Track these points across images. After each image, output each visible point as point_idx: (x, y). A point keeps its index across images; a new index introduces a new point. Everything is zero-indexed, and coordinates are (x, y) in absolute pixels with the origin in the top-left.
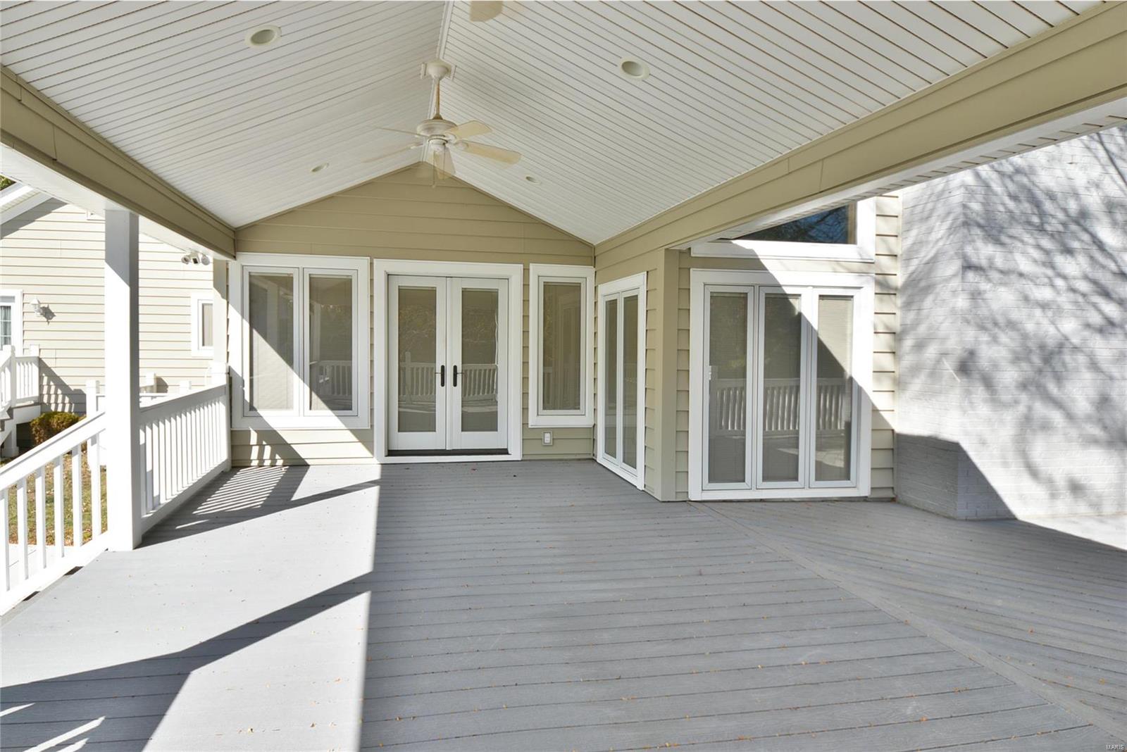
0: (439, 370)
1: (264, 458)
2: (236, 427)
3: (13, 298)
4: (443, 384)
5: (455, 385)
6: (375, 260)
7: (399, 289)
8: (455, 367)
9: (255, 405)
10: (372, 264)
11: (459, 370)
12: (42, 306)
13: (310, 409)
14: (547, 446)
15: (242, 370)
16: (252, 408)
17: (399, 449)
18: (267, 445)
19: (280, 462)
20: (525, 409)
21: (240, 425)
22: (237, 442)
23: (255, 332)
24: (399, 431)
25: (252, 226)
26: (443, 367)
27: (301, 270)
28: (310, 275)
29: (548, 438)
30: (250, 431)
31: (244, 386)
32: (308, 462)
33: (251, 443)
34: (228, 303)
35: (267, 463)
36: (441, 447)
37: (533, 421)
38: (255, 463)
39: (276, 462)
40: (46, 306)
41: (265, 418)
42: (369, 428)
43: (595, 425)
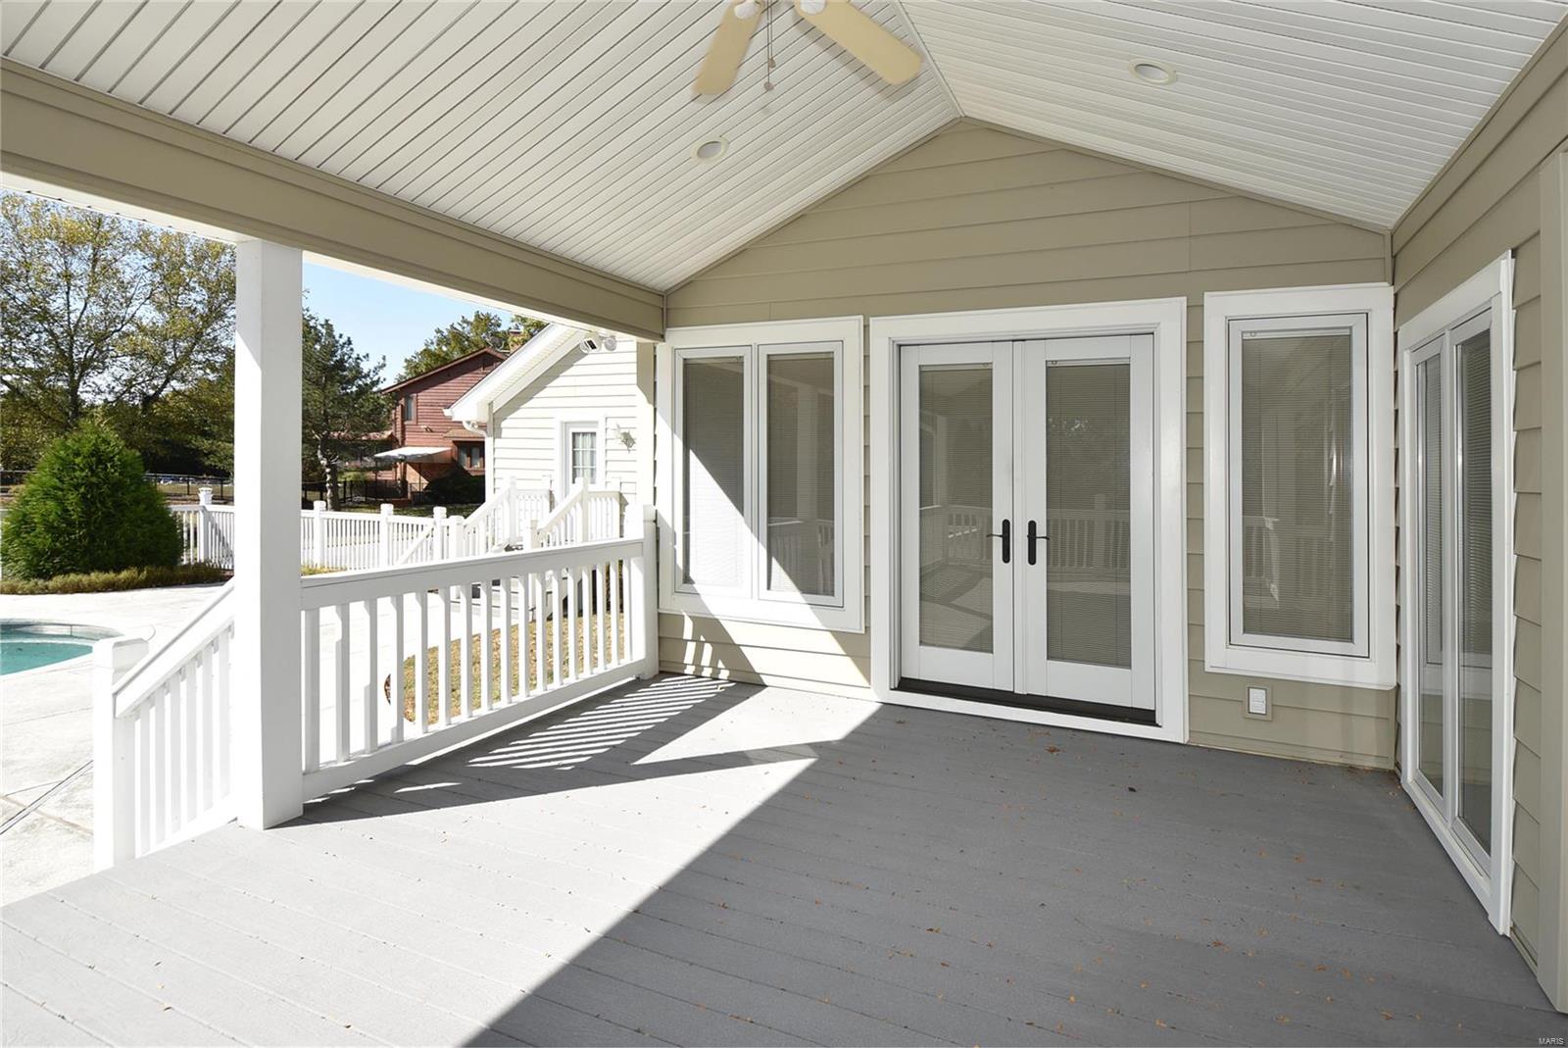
0: (998, 529)
1: (702, 664)
2: (665, 608)
3: (596, 422)
4: (1006, 558)
5: (1032, 560)
6: (871, 319)
7: (921, 372)
8: (1032, 525)
9: (692, 575)
10: (866, 327)
11: (1041, 530)
12: (623, 431)
13: (769, 588)
14: (1256, 718)
15: (672, 518)
16: (687, 580)
17: (921, 678)
18: (706, 642)
19: (724, 674)
20: (1195, 627)
21: (672, 604)
22: (665, 632)
23: (692, 456)
24: (921, 643)
25: (688, 284)
26: (1006, 524)
27: (755, 348)
28: (769, 356)
29: (1258, 701)
30: (683, 616)
31: (675, 543)
32: (766, 680)
33: (685, 637)
34: (655, 410)
35: (707, 672)
36: (1004, 685)
37: (1219, 656)
38: (690, 670)
39: (719, 673)
40: (627, 431)
41: (703, 597)
42: (863, 632)
43: (1398, 686)
